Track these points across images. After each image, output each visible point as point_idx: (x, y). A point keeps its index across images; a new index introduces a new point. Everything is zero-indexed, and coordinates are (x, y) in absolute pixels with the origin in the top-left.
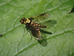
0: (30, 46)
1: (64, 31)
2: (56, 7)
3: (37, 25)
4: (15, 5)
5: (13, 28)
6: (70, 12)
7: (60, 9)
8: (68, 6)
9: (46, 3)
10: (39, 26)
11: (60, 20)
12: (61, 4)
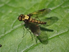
0: (31, 47)
2: (58, 6)
3: (36, 21)
4: (13, 6)
5: (11, 30)
7: (62, 7)
9: (47, 2)
10: (39, 22)
11: (63, 19)
12: (63, 2)
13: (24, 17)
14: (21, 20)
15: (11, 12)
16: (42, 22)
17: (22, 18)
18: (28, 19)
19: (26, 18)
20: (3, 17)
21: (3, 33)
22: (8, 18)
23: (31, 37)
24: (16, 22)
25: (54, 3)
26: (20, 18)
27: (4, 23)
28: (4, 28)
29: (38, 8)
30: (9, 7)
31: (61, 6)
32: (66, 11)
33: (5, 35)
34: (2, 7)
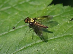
1: (64, 35)
2: (58, 15)
4: (19, 9)
6: (71, 20)
7: (62, 16)
8: (70, 15)
10: (42, 26)
11: (61, 26)
12: (63, 13)
13: (30, 20)
14: (27, 22)
15: (16, 14)
16: (45, 26)
17: (28, 21)
18: (33, 22)
19: (31, 21)
20: (9, 17)
21: (8, 30)
22: (14, 19)
23: (31, 37)
24: (19, 23)
25: (55, 12)
26: (26, 20)
27: (9, 22)
28: (9, 27)
29: (41, 14)
30: (15, 9)
31: (60, 15)
32: (64, 20)
33: (9, 33)
34: (10, 9)
